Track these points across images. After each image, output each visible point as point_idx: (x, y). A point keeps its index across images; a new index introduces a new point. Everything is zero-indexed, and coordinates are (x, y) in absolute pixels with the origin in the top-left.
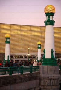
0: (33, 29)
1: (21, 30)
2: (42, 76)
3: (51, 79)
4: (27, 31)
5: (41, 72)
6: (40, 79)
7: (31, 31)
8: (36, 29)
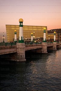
2: (17, 47)
3: (21, 48)
6: (17, 48)
7: (33, 28)
8: (35, 27)
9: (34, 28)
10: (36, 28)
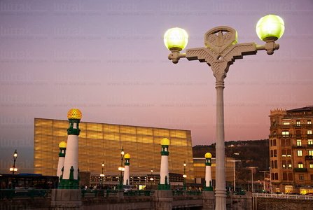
0: (140, 132)
1: (120, 134)
4: (131, 135)
5: (53, 198)
8: (145, 132)
9: (143, 136)
10: (148, 136)
